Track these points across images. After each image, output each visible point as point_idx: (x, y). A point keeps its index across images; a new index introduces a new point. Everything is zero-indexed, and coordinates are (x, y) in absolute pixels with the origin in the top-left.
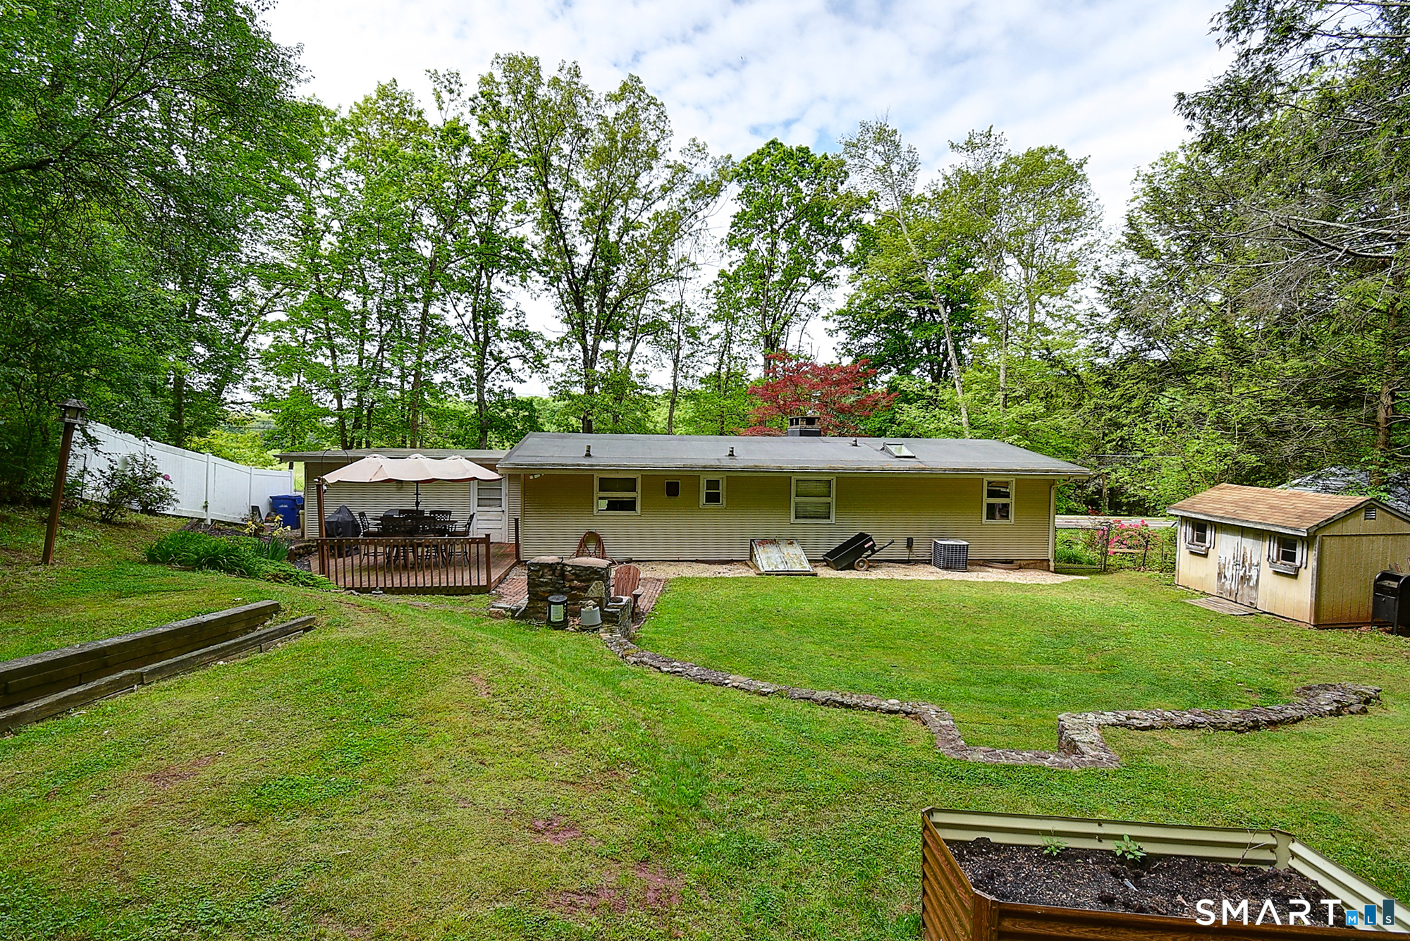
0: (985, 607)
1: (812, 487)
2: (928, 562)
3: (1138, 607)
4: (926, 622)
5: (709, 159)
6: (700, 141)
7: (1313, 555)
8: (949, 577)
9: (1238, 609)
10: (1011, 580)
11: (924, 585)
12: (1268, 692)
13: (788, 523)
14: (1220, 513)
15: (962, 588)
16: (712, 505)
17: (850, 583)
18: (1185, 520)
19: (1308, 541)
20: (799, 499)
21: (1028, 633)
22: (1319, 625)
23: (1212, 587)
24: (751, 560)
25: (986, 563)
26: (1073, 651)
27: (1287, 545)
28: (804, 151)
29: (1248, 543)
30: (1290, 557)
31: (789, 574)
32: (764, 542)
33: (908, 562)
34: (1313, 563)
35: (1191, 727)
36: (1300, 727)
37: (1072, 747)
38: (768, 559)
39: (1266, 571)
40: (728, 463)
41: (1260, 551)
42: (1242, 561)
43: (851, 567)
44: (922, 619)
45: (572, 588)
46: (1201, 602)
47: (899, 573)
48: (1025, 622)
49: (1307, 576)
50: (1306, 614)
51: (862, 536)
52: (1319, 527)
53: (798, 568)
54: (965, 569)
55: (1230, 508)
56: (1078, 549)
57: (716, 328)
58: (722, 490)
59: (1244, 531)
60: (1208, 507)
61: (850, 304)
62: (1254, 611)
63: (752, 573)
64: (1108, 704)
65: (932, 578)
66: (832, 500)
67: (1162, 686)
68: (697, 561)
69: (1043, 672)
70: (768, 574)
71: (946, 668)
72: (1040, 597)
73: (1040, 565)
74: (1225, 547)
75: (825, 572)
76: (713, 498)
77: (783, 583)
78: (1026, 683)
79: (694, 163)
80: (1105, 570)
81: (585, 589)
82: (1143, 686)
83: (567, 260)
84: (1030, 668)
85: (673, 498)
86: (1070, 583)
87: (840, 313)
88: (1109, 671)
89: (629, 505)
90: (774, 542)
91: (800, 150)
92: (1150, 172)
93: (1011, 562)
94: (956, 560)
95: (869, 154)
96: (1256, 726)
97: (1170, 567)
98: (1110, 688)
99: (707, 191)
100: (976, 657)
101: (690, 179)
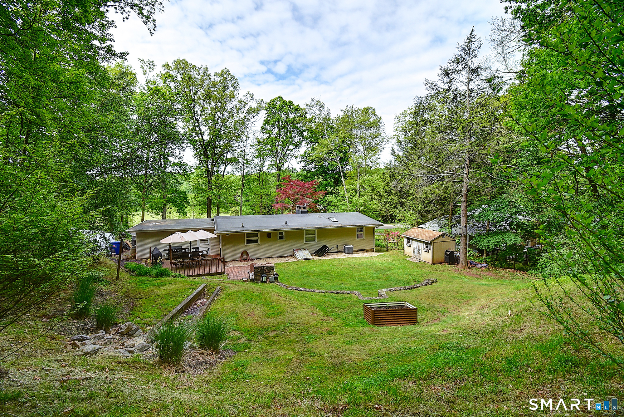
0: (360, 265)
1: (310, 232)
2: (342, 252)
3: (395, 262)
4: (347, 271)
5: (255, 100)
6: (251, 93)
7: (432, 247)
8: (349, 256)
9: (417, 260)
10: (364, 256)
11: (343, 260)
12: (419, 281)
13: (304, 244)
14: (413, 236)
15: (353, 260)
16: (282, 240)
17: (324, 261)
18: (406, 237)
19: (431, 244)
20: (307, 236)
21: (370, 272)
22: (433, 264)
23: (412, 255)
24: (293, 255)
25: (358, 251)
26: (380, 275)
27: (427, 244)
28: (291, 102)
29: (419, 243)
30: (427, 247)
31: (306, 259)
32: (297, 250)
33: (337, 252)
34: (432, 249)
35: (400, 290)
36: (419, 288)
37: (381, 295)
38: (300, 255)
39: (423, 251)
40: (286, 227)
41: (422, 246)
42: (418, 248)
43: (323, 256)
44: (345, 270)
45: (266, 272)
46: (409, 259)
47: (336, 256)
48: (369, 269)
49: (431, 252)
50: (431, 262)
51: (325, 247)
52: (433, 240)
53: (308, 257)
54: (353, 254)
55: (415, 235)
56: (381, 241)
57: (257, 161)
58: (284, 235)
59: (418, 241)
60: (410, 234)
61: (305, 153)
62: (421, 261)
63: (295, 260)
64: (388, 287)
65: (344, 257)
66: (316, 236)
67: (398, 282)
68: (277, 257)
69: (374, 281)
70: (301, 260)
71: (353, 282)
72: (372, 260)
73: (371, 250)
74: (414, 244)
75: (316, 258)
76: (281, 237)
77: (306, 263)
78: (371, 284)
79: (248, 100)
80: (387, 250)
81: (270, 272)
82: (395, 282)
83: (201, 137)
84: (371, 281)
85: (269, 239)
86: (379, 255)
87: (301, 156)
88: (388, 280)
89: (256, 241)
90: (300, 249)
91: (289, 102)
92: (400, 116)
93: (364, 250)
94: (350, 251)
95: (314, 109)
96: (411, 289)
97: (403, 249)
98: (388, 283)
99: (254, 111)
100: (360, 279)
101: (247, 107)
